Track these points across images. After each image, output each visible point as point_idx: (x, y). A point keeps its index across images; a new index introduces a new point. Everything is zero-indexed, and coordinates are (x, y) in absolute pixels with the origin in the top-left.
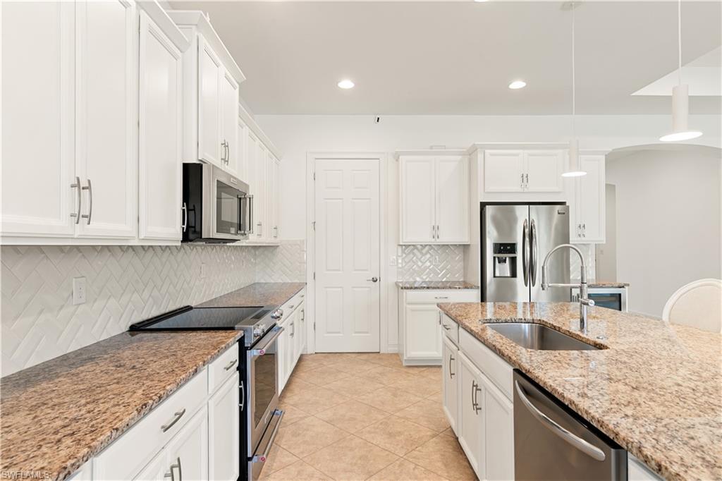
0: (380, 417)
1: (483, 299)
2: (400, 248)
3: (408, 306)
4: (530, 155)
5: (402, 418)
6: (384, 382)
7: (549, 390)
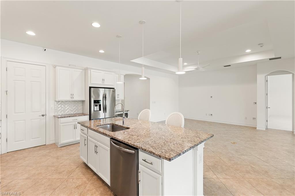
0: (53, 168)
1: (90, 119)
2: (56, 102)
3: (61, 124)
4: (105, 73)
5: (63, 166)
6: (51, 155)
7: (121, 141)
